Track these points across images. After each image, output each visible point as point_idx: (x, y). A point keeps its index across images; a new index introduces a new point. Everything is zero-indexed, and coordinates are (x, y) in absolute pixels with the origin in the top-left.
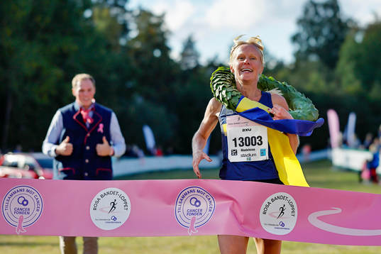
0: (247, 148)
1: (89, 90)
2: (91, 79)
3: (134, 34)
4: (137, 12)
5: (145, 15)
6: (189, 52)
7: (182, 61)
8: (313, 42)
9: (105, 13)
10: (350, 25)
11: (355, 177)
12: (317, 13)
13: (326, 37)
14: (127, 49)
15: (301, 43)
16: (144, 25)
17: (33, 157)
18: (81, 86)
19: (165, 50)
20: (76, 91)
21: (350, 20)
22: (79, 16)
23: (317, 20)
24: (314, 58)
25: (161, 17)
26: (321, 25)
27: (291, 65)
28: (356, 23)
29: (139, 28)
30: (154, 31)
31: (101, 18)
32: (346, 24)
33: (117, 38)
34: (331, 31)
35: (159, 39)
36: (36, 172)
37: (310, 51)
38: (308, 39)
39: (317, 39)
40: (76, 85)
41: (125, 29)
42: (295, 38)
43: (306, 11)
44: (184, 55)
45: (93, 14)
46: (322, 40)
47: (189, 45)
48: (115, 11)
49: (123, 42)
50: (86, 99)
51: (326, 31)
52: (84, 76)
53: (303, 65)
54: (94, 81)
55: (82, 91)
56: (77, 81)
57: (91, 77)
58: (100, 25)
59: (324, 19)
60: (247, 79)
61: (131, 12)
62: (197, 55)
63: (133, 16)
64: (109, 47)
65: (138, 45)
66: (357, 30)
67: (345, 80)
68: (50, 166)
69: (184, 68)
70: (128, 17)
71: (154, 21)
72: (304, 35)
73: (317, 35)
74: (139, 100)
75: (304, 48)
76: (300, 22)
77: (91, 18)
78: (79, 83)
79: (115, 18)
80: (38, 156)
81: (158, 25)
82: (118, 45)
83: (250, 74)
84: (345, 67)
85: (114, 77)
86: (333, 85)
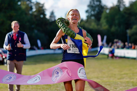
0: (74, 48)
1: (17, 27)
2: (18, 23)
3: (34, 10)
4: (35, 3)
5: (38, 4)
6: (52, 16)
7: (50, 19)
8: (93, 13)
9: (25, 3)
10: (105, 7)
11: (106, 56)
12: (94, 3)
13: (97, 11)
14: (32, 15)
15: (89, 13)
16: (37, 7)
17: (1, 49)
18: (14, 25)
19: (45, 15)
20: (13, 27)
21: (105, 6)
22: (16, 4)
23: (94, 5)
24: (93, 18)
25: (43, 5)
26: (95, 7)
27: (86, 20)
28: (107, 7)
29: (36, 8)
30: (41, 9)
31: (23, 4)
32: (103, 7)
33: (29, 11)
34: (99, 9)
35: (42, 12)
36: (2, 55)
37: (92, 15)
38: (91, 12)
39: (94, 11)
40: (13, 25)
41: (31, 8)
42: (87, 11)
43: (91, 3)
44: (50, 17)
45: (21, 3)
46: (96, 12)
47: (52, 13)
48: (28, 2)
49: (30, 12)
50: (16, 30)
51: (97, 9)
52: (16, 22)
53: (89, 20)
54: (19, 23)
55: (14, 27)
56: (13, 23)
57: (18, 22)
58: (23, 7)
59: (96, 5)
60: (75, 22)
61: (33, 3)
62: (55, 17)
63: (34, 4)
64: (26, 14)
65: (35, 14)
66: (107, 9)
67: (103, 25)
68: (6, 53)
69: (50, 21)
70: (32, 4)
71: (41, 6)
72: (90, 10)
73: (94, 10)
74: (36, 31)
75: (90, 14)
76: (89, 6)
77: (20, 5)
78: (14, 24)
79: (28, 5)
80: (2, 49)
81: (42, 7)
82: (29, 14)
83: (76, 21)
84: (103, 21)
85: (28, 24)
86: (99, 27)
